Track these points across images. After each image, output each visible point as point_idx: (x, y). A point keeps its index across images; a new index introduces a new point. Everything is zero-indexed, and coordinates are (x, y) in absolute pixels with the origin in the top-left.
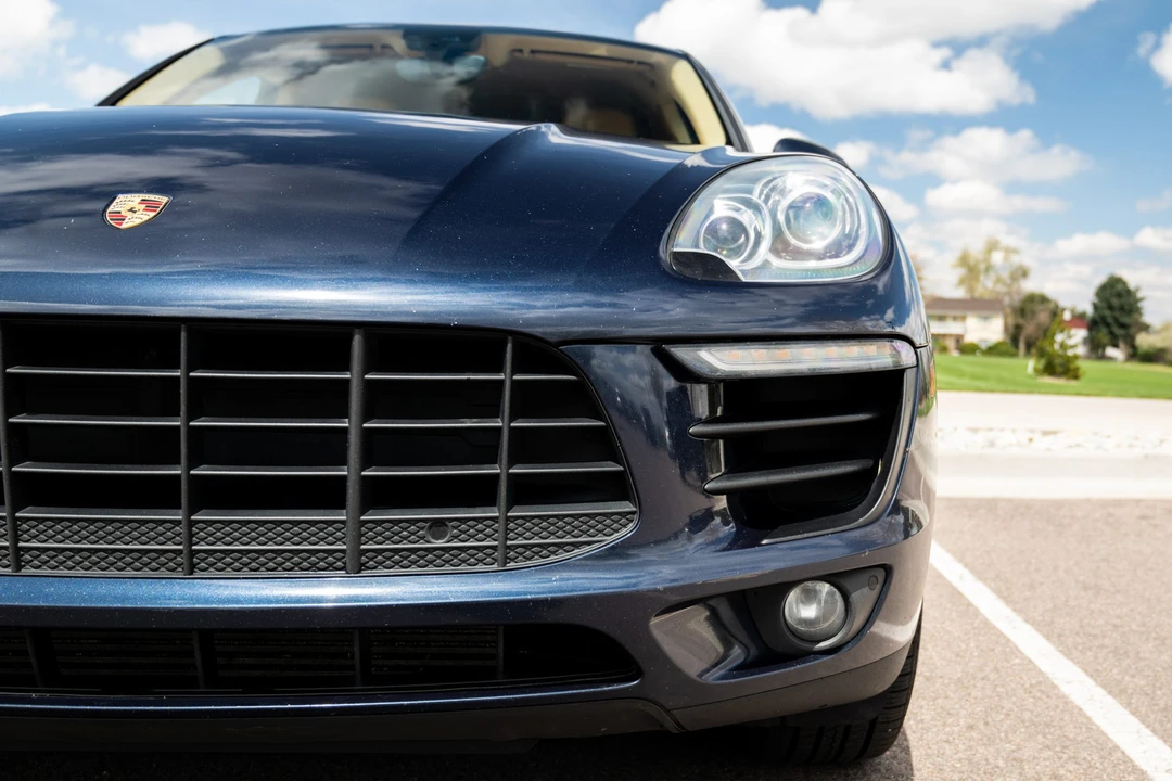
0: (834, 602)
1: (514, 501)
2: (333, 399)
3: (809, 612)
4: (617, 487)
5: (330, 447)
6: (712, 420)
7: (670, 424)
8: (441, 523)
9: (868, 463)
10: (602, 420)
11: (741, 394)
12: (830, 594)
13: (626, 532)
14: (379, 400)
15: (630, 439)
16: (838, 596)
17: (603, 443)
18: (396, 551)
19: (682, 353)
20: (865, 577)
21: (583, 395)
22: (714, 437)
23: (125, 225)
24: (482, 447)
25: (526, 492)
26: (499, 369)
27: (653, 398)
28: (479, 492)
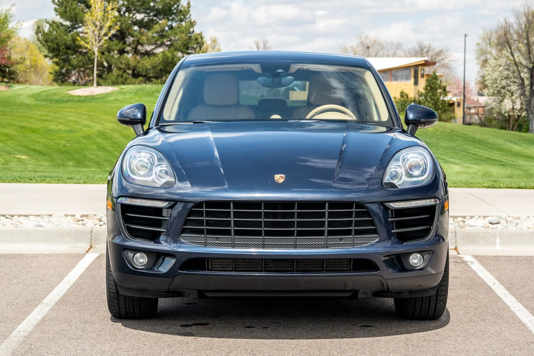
0: (421, 259)
1: (355, 234)
2: (322, 215)
3: (416, 261)
4: (375, 232)
5: (322, 224)
6: (392, 217)
7: (383, 217)
8: (342, 238)
9: (429, 227)
10: (371, 218)
11: (400, 212)
12: (420, 257)
13: (377, 240)
14: (331, 215)
15: (376, 222)
16: (422, 258)
17: (372, 223)
18: (333, 244)
19: (386, 204)
20: (428, 252)
21: (368, 213)
22: (393, 221)
23: (280, 182)
24: (349, 223)
25: (358, 232)
26: (352, 208)
27: (379, 210)
28: (348, 233)
